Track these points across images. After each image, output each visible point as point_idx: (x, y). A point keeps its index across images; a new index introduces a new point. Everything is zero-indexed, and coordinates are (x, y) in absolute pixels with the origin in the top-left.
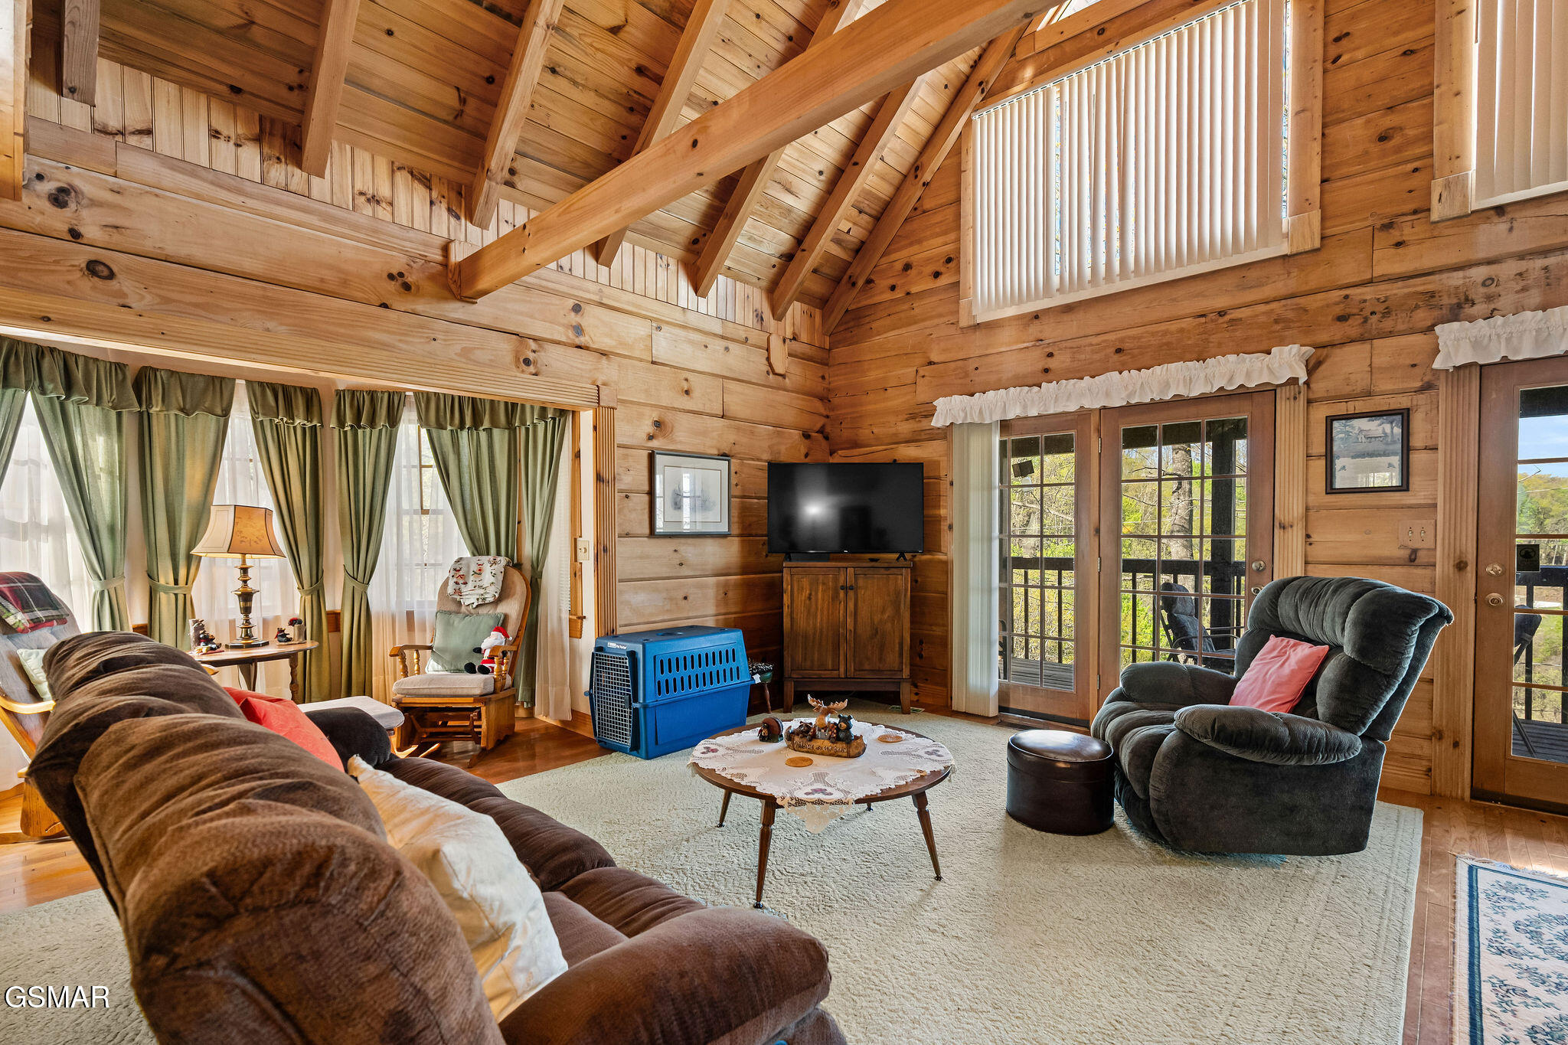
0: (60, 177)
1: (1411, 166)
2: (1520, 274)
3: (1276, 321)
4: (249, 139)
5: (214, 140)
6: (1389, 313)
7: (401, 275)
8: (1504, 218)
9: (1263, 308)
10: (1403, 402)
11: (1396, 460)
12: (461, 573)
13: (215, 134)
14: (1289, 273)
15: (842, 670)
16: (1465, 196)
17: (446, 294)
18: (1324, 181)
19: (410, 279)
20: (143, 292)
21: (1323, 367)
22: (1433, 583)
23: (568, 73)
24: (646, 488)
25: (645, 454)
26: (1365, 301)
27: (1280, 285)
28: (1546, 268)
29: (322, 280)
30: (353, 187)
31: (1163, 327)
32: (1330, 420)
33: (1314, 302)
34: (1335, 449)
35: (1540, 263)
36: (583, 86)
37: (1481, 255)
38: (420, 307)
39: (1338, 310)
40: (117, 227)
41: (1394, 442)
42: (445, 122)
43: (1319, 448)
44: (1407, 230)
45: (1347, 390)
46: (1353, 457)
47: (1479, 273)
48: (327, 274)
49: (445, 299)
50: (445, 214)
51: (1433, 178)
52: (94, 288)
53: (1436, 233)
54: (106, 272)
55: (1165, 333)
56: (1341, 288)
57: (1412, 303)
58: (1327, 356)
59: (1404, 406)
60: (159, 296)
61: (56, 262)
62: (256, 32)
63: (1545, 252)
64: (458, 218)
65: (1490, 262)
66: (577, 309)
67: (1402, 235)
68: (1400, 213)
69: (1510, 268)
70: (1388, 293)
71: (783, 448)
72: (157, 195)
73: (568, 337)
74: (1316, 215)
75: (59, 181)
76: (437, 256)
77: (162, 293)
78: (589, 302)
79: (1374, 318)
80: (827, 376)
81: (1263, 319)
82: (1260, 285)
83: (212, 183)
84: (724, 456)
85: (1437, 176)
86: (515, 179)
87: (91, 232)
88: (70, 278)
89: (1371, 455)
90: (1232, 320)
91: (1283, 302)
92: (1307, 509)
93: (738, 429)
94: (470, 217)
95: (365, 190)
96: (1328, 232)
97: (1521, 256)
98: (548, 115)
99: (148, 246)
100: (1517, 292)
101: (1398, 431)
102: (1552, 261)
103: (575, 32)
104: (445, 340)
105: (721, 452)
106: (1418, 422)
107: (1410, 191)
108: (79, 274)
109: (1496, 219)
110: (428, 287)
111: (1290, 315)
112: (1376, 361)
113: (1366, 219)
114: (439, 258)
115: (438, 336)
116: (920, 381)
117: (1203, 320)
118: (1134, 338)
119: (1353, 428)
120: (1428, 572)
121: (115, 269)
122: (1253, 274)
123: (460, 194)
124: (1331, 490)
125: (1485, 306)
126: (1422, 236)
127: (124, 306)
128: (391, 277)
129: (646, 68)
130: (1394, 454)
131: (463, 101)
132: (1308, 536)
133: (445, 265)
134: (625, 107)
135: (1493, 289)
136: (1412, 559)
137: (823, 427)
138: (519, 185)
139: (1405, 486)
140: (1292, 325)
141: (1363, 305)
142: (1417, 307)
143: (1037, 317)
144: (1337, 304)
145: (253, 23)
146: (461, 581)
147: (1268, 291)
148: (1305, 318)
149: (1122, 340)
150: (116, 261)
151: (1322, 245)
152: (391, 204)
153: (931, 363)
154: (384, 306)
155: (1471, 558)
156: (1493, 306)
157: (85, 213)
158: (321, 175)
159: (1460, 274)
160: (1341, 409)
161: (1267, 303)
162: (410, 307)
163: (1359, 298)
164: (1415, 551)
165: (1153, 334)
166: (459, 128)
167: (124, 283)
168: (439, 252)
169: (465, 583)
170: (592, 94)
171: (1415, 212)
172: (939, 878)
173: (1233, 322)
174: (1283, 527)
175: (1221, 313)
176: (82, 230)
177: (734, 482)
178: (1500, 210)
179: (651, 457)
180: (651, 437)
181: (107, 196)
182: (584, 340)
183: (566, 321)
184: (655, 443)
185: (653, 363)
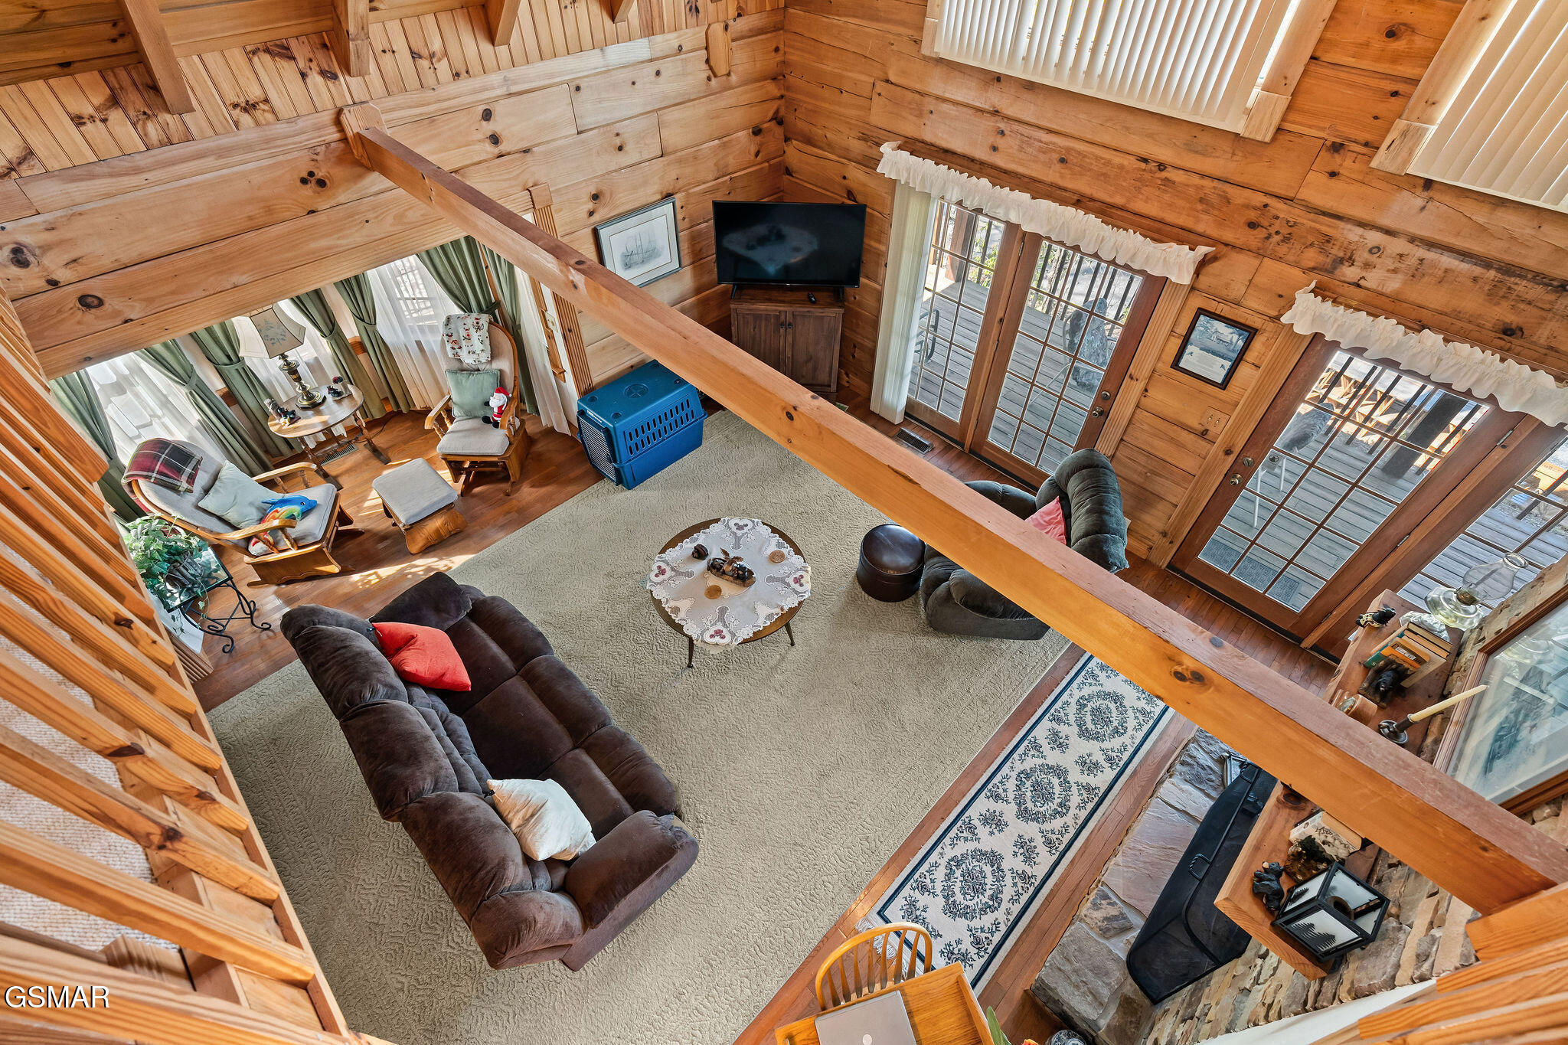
0: (6, 241)
1: (1394, 87)
2: (1401, 256)
3: (1201, 200)
4: (109, 108)
5: (82, 128)
6: (1289, 239)
7: (311, 174)
8: (1426, 194)
9: (1196, 180)
10: (1256, 322)
11: (1228, 364)
12: (453, 338)
13: (78, 121)
14: (1234, 154)
16: (1411, 154)
17: (359, 170)
18: (1313, 58)
19: (320, 174)
20: (130, 303)
21: (1216, 264)
22: (1207, 454)
25: (588, 231)
26: (1277, 218)
27: (1221, 162)
28: (1421, 260)
29: (250, 218)
30: (224, 103)
31: (1107, 155)
32: (1201, 311)
33: (1239, 196)
34: (1192, 337)
35: (1421, 252)
37: (1386, 221)
38: (342, 198)
39: (1253, 215)
40: (75, 261)
41: (1233, 351)
43: (1182, 329)
44: (1346, 164)
45: (1224, 293)
46: (1201, 349)
47: (1374, 238)
48: (253, 210)
49: (360, 177)
50: (319, 79)
51: (1399, 117)
52: (97, 317)
53: (1366, 180)
54: (96, 302)
55: (1108, 163)
56: (1266, 193)
57: (1311, 239)
58: (1224, 256)
59: (1255, 325)
60: (144, 300)
61: (59, 311)
62: (52, 17)
63: (1431, 244)
64: (335, 77)
65: (1388, 232)
66: (487, 115)
67: (1341, 165)
68: (1353, 137)
69: (1398, 245)
70: (1300, 220)
71: (731, 160)
72: (80, 214)
73: (487, 152)
74: (1283, 101)
75: (7, 244)
76: (333, 135)
77: (142, 296)
78: (497, 99)
79: (1277, 238)
80: (781, 47)
81: (1192, 191)
82: (1203, 154)
83: (111, 175)
84: (668, 196)
85: (1403, 117)
87: (62, 275)
88: (76, 319)
89: (1214, 353)
90: (1167, 179)
91: (1216, 183)
92: (1154, 371)
93: (679, 161)
94: (346, 68)
95: (236, 100)
96: (1287, 126)
97: (1413, 239)
99: (107, 263)
100: (1388, 271)
101: (1241, 343)
102: (1431, 255)
104: (377, 217)
105: (665, 195)
106: (1258, 344)
107: (1376, 118)
108: (80, 313)
109: (1419, 191)
110: (339, 172)
111: (1215, 200)
112: (1258, 280)
113: (1323, 129)
114: (337, 136)
115: (370, 216)
116: (875, 97)
117: (1143, 165)
118: (1079, 153)
119: (1212, 326)
120: (1208, 446)
121: (99, 295)
122: (1205, 139)
123: (324, 46)
124: (1175, 365)
125: (1359, 271)
126: (1355, 176)
127: (126, 322)
128: (304, 181)
130: (1230, 360)
132: (1146, 390)
133: (344, 139)
135: (1374, 259)
136: (1204, 434)
137: (777, 112)
138: (382, 7)
139: (1224, 385)
140: (1212, 211)
141: (1273, 221)
142: (1312, 245)
143: (999, 79)
144: (1255, 208)
145: (44, 11)
146: (456, 347)
147: (1207, 165)
148: (1225, 209)
149: (1069, 150)
150: (95, 287)
151: (1274, 139)
152: (266, 101)
153: (887, 81)
154: (310, 212)
155: (1237, 450)
156: (1364, 274)
157: (46, 261)
158: (190, 110)
159: (1360, 231)
160: (1212, 306)
161: (1203, 176)
162: (333, 203)
163: (1275, 212)
164: (1207, 430)
165: (1097, 158)
167: (112, 303)
168: (333, 129)
169: (460, 348)
171: (1366, 144)
172: (793, 644)
173: (1167, 181)
174: (1131, 378)
175: (1162, 166)
176: (55, 277)
177: (680, 217)
178: (1428, 184)
179: (596, 233)
180: (591, 214)
181: (48, 237)
182: (503, 147)
183: (480, 136)
184: (596, 218)
185: (578, 133)
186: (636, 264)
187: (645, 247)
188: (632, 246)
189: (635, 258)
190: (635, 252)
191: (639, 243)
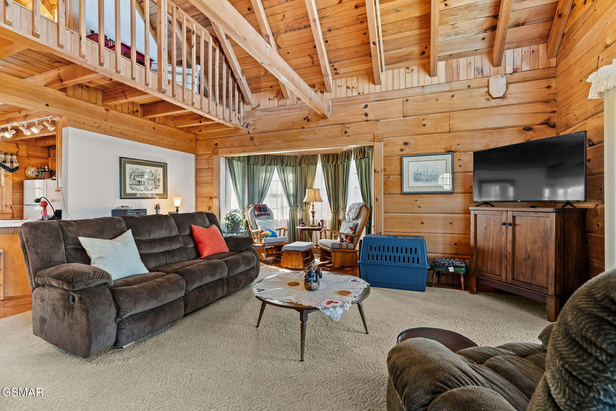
4: (275, 97)
5: (269, 101)
7: (307, 117)
12: (351, 208)
13: (270, 99)
15: (504, 276)
17: (318, 119)
19: (309, 118)
23: (334, 28)
24: (399, 173)
25: (399, 158)
36: (341, 28)
38: (312, 126)
40: (255, 129)
42: (311, 67)
50: (320, 93)
52: (251, 143)
60: (260, 141)
61: (246, 139)
64: (323, 93)
66: (366, 106)
72: (260, 119)
73: (363, 119)
75: (247, 123)
78: (372, 102)
80: (551, 85)
83: (269, 111)
84: (449, 152)
86: (338, 71)
98: (336, 45)
99: (259, 131)
103: (329, 14)
104: (319, 133)
105: (448, 150)
108: (249, 141)
110: (314, 119)
115: (317, 132)
123: (324, 85)
127: (255, 145)
128: (305, 119)
129: (358, 4)
131: (312, 58)
134: (359, 23)
137: (547, 120)
138: (340, 72)
150: (254, 136)
154: (303, 128)
157: (250, 128)
158: (288, 99)
162: (309, 126)
166: (315, 66)
167: (255, 140)
169: (350, 212)
170: (345, 28)
176: (250, 132)
177: (457, 164)
180: (402, 150)
181: (254, 123)
182: (369, 118)
183: (361, 113)
184: (403, 152)
185: (404, 117)
186: (422, 180)
187: (429, 173)
188: (421, 170)
189: (422, 177)
190: (422, 174)
191: (426, 170)
